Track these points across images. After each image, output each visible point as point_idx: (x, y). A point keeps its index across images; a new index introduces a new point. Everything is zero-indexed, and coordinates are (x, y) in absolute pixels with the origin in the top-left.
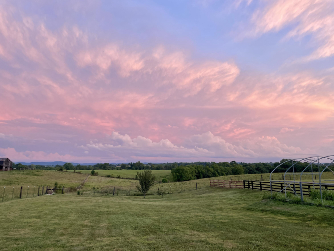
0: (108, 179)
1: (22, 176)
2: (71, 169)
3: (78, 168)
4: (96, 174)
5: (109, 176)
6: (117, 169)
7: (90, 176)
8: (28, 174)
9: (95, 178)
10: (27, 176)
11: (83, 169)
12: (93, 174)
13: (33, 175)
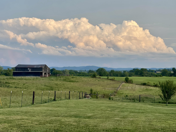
0: (143, 87)
1: (60, 82)
2: (104, 76)
3: (112, 74)
4: (131, 82)
5: (144, 84)
6: (157, 76)
7: (124, 83)
8: (65, 80)
9: (129, 86)
10: (64, 82)
11: (117, 76)
12: (127, 81)
13: (70, 81)
